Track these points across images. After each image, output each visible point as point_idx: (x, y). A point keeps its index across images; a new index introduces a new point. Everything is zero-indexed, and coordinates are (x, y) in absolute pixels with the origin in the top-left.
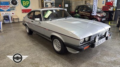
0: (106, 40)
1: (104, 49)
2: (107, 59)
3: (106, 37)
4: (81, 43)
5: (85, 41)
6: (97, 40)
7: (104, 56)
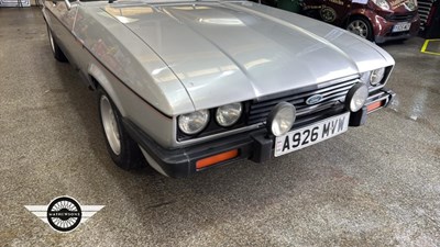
0: (350, 125)
1: (342, 166)
2: (331, 220)
3: (352, 113)
4: (180, 134)
5: (212, 125)
6: (286, 125)
7: (321, 204)
